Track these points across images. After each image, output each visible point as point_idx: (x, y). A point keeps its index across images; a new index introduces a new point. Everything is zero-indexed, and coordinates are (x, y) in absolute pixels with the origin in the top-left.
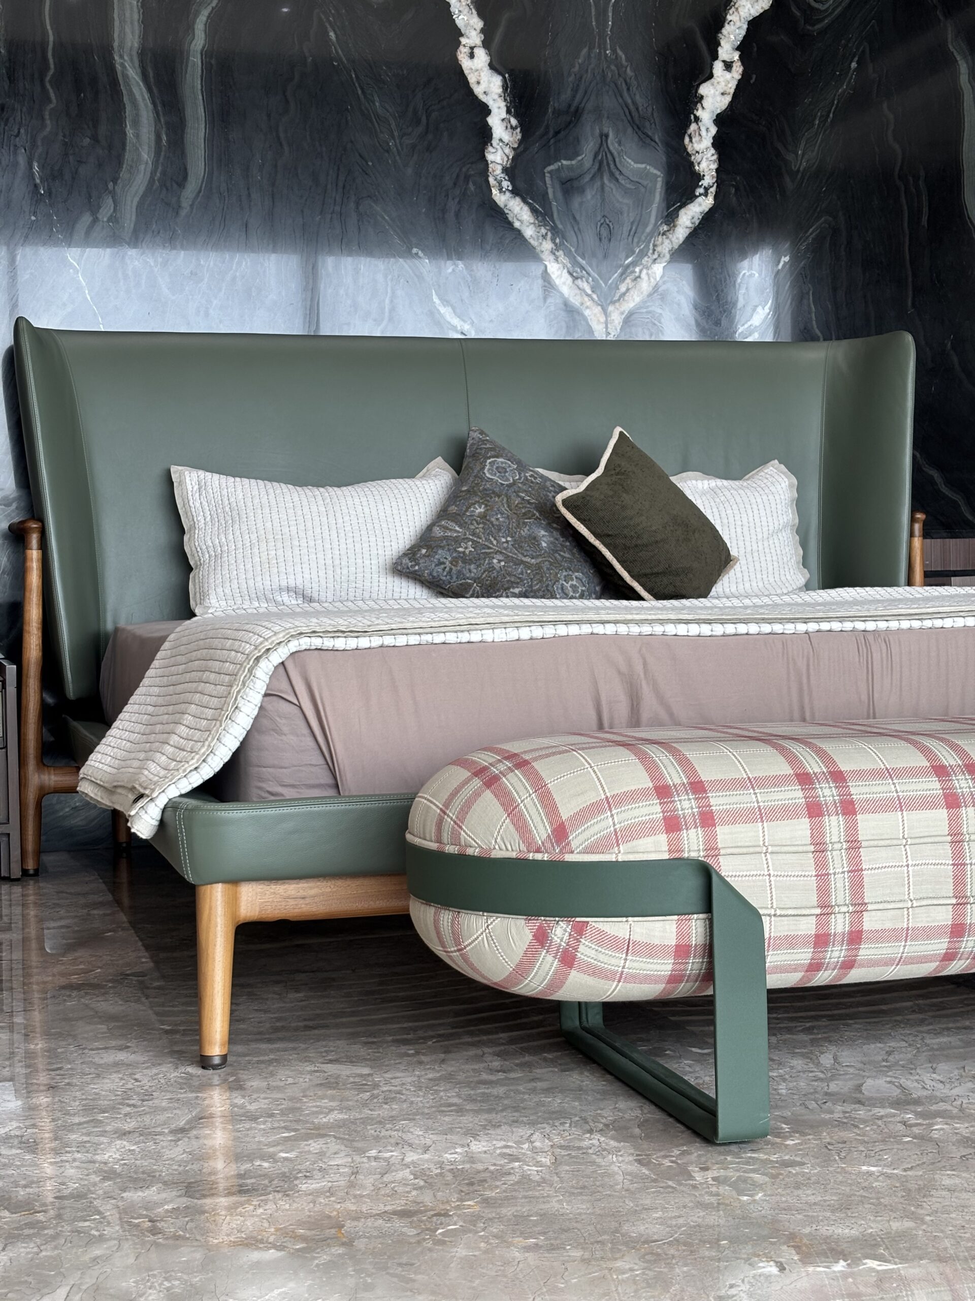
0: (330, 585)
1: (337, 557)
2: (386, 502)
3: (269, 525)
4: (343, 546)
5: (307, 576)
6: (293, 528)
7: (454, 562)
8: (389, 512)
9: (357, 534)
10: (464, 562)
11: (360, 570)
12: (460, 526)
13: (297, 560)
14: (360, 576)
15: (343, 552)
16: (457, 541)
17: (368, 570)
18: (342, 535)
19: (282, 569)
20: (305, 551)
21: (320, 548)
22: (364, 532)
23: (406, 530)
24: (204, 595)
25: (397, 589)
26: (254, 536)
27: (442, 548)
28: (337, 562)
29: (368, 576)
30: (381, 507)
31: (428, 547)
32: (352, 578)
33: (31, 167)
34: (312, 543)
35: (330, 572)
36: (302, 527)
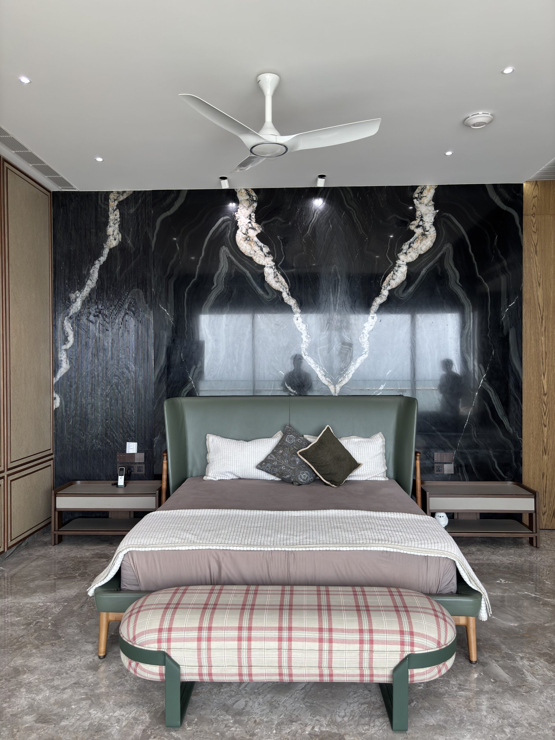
0: (240, 471)
1: (242, 464)
2: (259, 447)
3: (225, 454)
4: (244, 460)
5: (233, 469)
6: (232, 455)
7: (271, 467)
8: (259, 450)
9: (248, 457)
10: (274, 467)
11: (248, 467)
12: (275, 457)
13: (231, 464)
14: (248, 469)
15: (244, 462)
16: (273, 461)
17: (250, 467)
18: (244, 456)
19: (227, 467)
20: (234, 462)
21: (238, 461)
22: (250, 456)
23: (263, 455)
24: (208, 472)
25: (258, 472)
26: (221, 457)
27: (269, 463)
28: (242, 465)
29: (250, 469)
30: (257, 448)
31: (266, 462)
32: (246, 469)
33: (181, 354)
34: (236, 459)
35: (240, 468)
36: (234, 455)
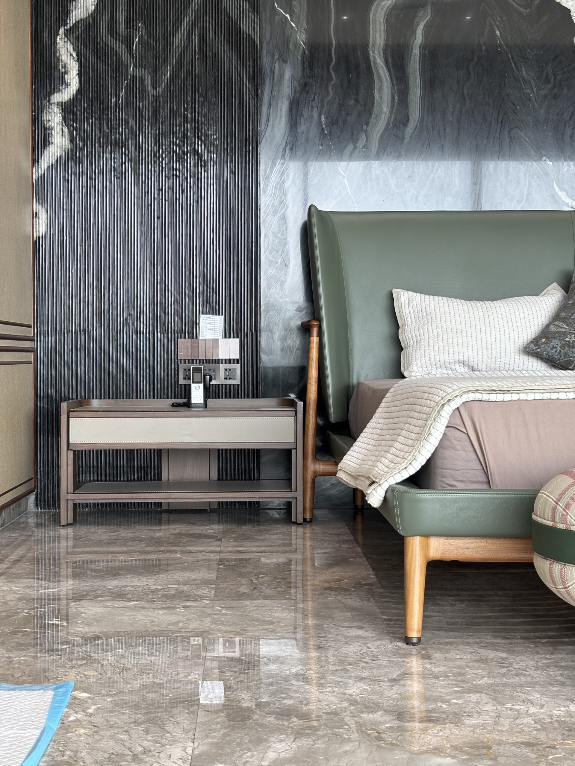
0: (485, 360)
1: (489, 343)
2: (521, 310)
3: (449, 324)
4: (493, 337)
5: (471, 354)
6: (463, 326)
7: (563, 347)
8: (522, 316)
9: (502, 330)
10: (569, 347)
11: (503, 351)
12: (567, 325)
13: (465, 344)
14: (503, 354)
15: (493, 340)
16: (565, 334)
17: (508, 351)
18: (493, 329)
19: (456, 349)
20: (470, 339)
21: (479, 338)
22: (506, 328)
23: (533, 327)
24: (409, 365)
25: (526, 363)
26: (440, 331)
27: (555, 338)
28: (489, 346)
29: (508, 354)
30: (517, 313)
31: (546, 338)
32: (498, 356)
33: (320, 118)
34: (474, 335)
35: (485, 352)
36: (469, 325)
